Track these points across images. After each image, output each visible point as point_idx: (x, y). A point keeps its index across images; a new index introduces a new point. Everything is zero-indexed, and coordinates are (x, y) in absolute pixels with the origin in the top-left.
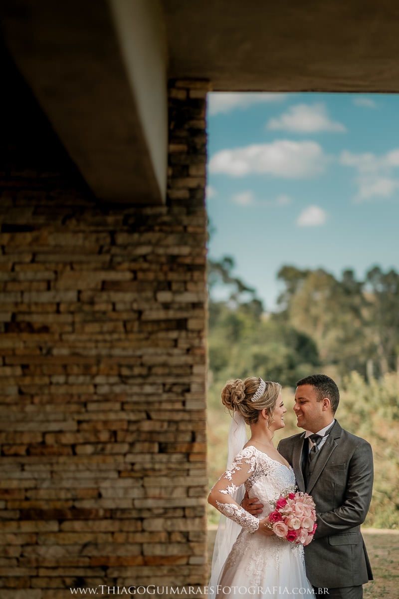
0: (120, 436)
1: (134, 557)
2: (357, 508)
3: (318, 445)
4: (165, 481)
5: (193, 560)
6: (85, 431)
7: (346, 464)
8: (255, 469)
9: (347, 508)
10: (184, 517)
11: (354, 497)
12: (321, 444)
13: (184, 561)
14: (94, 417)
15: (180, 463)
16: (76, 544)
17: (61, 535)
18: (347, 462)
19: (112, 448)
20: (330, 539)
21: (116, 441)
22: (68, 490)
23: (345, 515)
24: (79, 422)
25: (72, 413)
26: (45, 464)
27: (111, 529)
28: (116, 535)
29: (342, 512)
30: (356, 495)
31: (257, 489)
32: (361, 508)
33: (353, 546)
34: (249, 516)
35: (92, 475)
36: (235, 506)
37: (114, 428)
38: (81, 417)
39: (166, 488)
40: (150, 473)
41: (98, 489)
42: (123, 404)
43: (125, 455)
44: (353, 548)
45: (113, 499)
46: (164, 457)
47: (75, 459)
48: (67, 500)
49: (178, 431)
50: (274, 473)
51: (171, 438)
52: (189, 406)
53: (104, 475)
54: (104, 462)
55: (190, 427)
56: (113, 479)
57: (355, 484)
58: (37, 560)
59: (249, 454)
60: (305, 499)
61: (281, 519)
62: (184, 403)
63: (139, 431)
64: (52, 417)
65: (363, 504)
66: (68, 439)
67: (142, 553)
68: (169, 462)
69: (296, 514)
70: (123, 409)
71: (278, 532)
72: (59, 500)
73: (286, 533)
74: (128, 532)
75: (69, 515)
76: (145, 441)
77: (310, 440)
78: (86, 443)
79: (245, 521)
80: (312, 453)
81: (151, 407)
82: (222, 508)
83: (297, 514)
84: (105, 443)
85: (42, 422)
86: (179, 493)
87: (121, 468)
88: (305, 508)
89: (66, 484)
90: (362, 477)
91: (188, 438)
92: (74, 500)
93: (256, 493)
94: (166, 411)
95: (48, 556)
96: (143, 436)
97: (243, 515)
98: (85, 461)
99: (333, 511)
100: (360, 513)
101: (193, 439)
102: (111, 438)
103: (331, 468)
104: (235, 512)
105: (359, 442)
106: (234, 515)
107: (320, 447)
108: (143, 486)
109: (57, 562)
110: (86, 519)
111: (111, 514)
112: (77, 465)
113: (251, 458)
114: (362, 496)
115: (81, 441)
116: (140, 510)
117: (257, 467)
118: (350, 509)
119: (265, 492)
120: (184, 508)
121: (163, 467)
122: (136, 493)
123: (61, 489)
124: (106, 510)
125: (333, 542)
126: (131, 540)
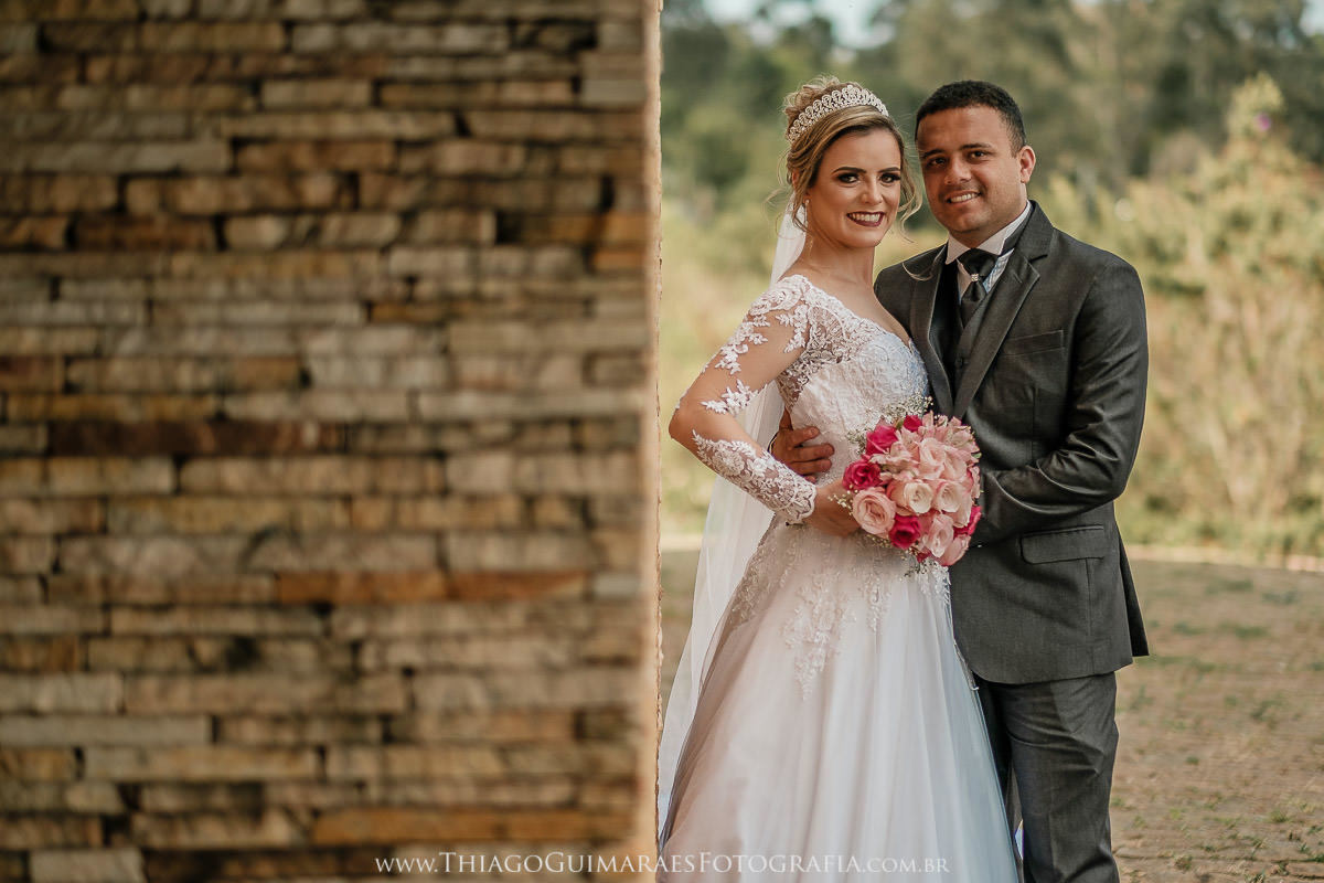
0: (370, 188)
1: (416, 576)
2: (1101, 455)
3: (983, 278)
4: (514, 334)
5: (606, 586)
6: (258, 172)
7: (1066, 333)
8: (807, 340)
9: (1072, 456)
10: (578, 448)
11: (1091, 425)
12: (994, 277)
13: (574, 588)
14: (285, 127)
15: (565, 276)
16: (228, 532)
17: (182, 505)
18: (1064, 326)
19: (344, 229)
20: (1025, 546)
21: (356, 206)
22: (202, 360)
23: (1067, 475)
24: (238, 144)
25: (212, 113)
26: (128, 278)
27: (341, 484)
28: (360, 506)
29: (1058, 467)
30: (1096, 418)
31: (814, 401)
32: (1115, 455)
33: (1090, 562)
34: (786, 476)
35: (281, 314)
36: (748, 448)
37: (349, 161)
38: (245, 127)
39: (519, 356)
40: (467, 308)
41: (299, 357)
42: (379, 84)
43: (385, 250)
44: (1091, 568)
45: (349, 390)
46: (511, 258)
47: (226, 261)
48: (199, 393)
49: (556, 174)
50: (862, 353)
51: (531, 196)
52: (594, 93)
53: (319, 313)
54: (318, 271)
55: (596, 161)
56: (347, 328)
57: (1091, 387)
58: (105, 583)
59: (788, 298)
60: (951, 433)
61: (877, 482)
62: (576, 83)
63: (430, 174)
64: (148, 126)
65: (1117, 440)
66: (199, 197)
67: (442, 563)
68: (527, 272)
69: (922, 472)
70: (377, 103)
71: (867, 518)
72: (173, 391)
73: (890, 523)
74: (396, 497)
75: (207, 440)
76: (449, 205)
77: (961, 267)
78: (258, 210)
79: (776, 490)
80: (968, 302)
81: (471, 97)
82: (711, 453)
83: (925, 471)
84: (321, 212)
85: (116, 141)
86: (559, 373)
87: (375, 290)
88: (950, 455)
89: (198, 342)
90: (1111, 364)
91: (588, 195)
92: (224, 390)
93: (810, 413)
94: (518, 108)
95: (140, 570)
96: (446, 191)
97: (768, 472)
98: (258, 268)
99: (1034, 465)
100: (1110, 467)
101: (607, 201)
102: (338, 193)
103: (1023, 346)
104: (746, 466)
105: (1100, 266)
106: (743, 473)
107: (989, 284)
108: (445, 351)
109: (171, 587)
110: (262, 454)
111: (343, 440)
112: (231, 281)
113: (794, 308)
114: (1114, 420)
115: (243, 203)
116: (436, 427)
117: (813, 332)
118: (1081, 457)
119: (835, 409)
120: (575, 422)
121: (509, 288)
122: (422, 372)
123: (180, 358)
124: (325, 427)
125: (1035, 553)
126: (406, 519)
